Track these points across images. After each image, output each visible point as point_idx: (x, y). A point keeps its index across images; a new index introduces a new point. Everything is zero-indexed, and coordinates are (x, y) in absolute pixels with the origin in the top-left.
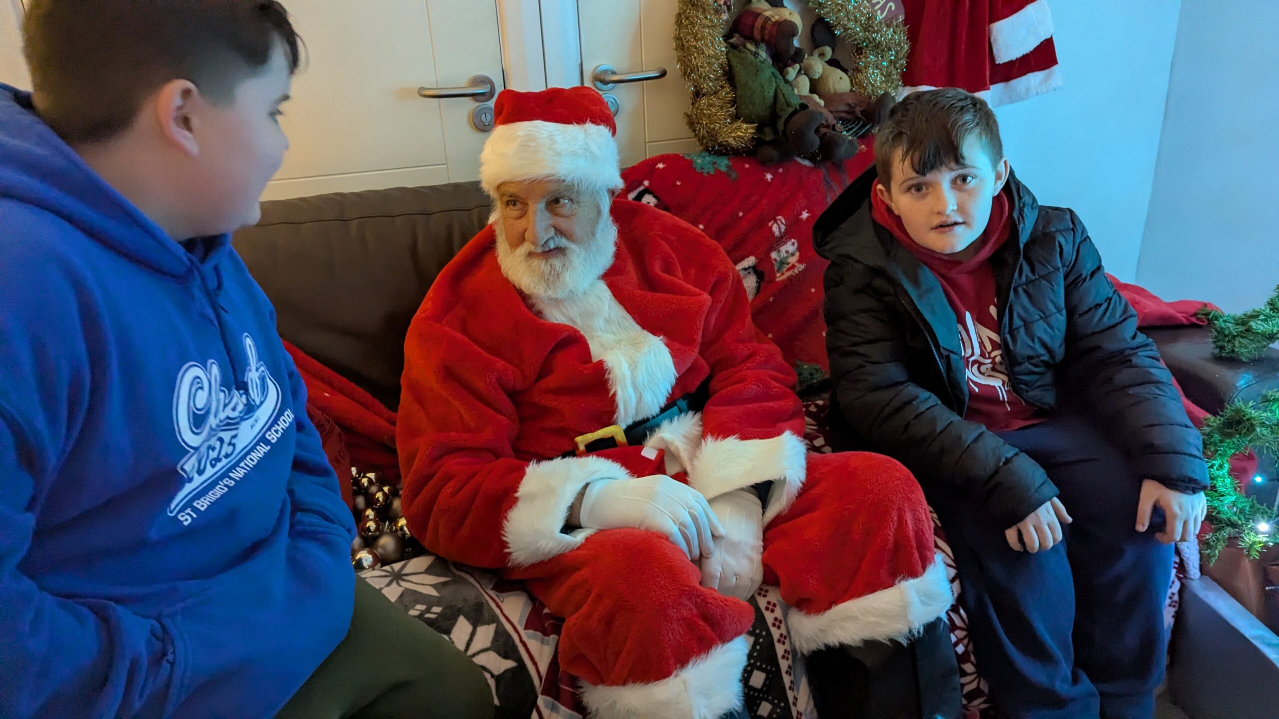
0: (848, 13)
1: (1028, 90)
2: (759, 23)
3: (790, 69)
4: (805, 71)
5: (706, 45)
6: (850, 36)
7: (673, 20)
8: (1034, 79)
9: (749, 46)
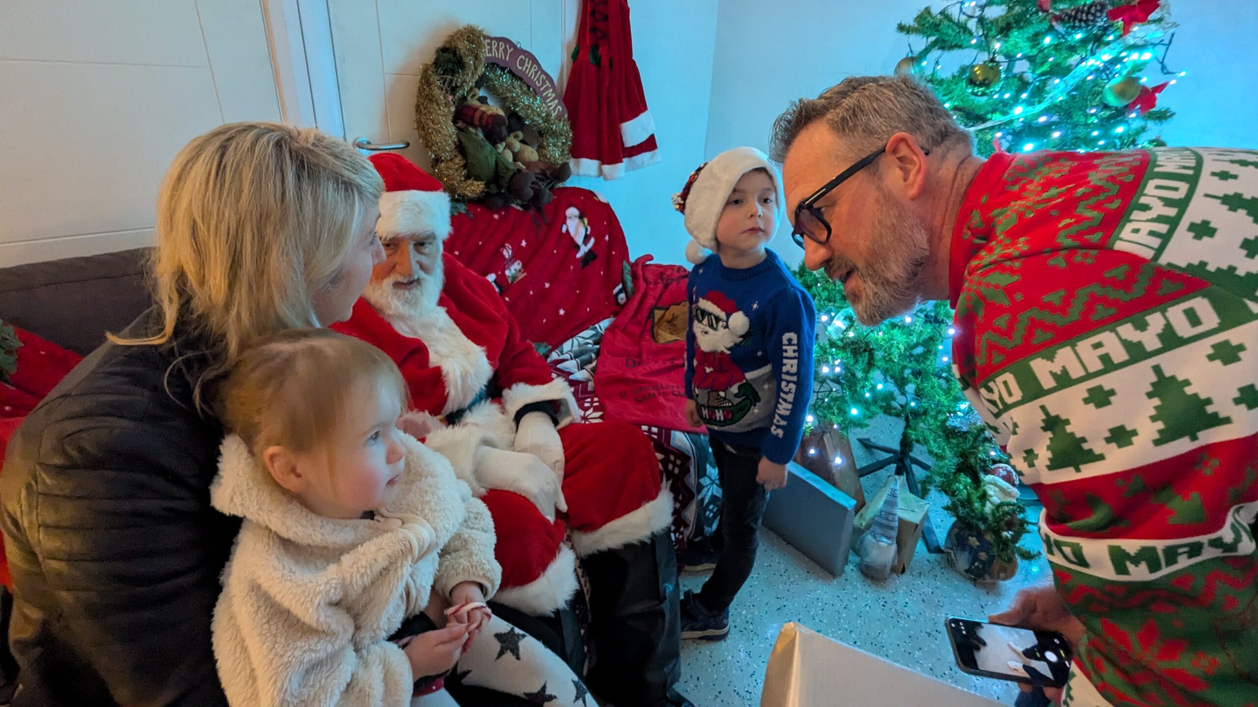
0: (533, 110)
1: (643, 163)
2: (477, 115)
3: (499, 145)
4: (509, 146)
5: (442, 127)
6: (535, 125)
7: (414, 110)
8: (645, 156)
9: (471, 129)
